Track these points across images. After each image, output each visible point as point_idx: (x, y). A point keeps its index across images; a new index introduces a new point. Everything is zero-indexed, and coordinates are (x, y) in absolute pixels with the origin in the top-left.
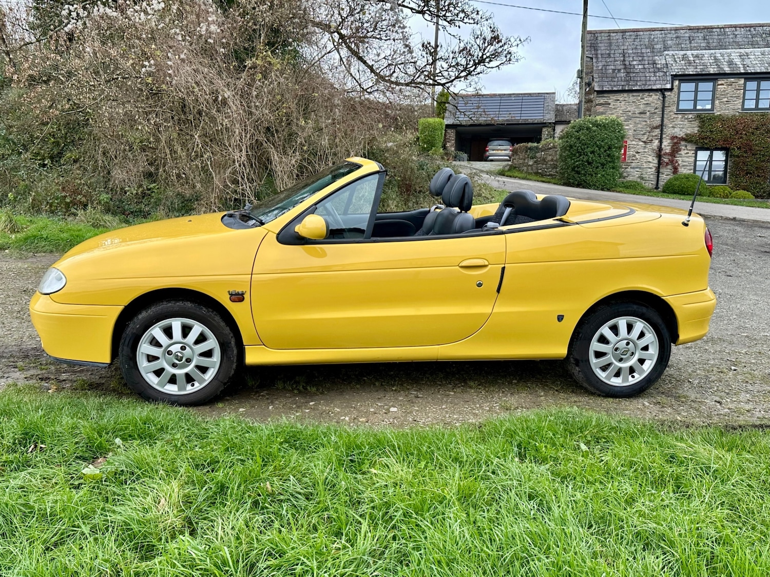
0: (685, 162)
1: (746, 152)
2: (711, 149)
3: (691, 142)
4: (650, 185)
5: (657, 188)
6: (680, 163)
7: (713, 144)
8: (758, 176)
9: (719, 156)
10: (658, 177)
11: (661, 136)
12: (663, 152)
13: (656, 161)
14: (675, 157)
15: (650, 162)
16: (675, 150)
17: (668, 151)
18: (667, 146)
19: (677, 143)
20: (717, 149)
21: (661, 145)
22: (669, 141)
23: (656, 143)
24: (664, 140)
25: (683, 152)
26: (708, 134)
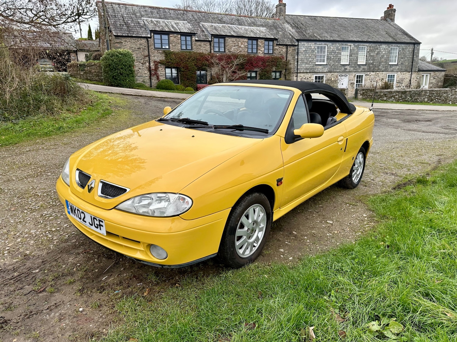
0: (161, 74)
1: (186, 69)
2: (171, 68)
3: (163, 64)
4: (148, 85)
5: (151, 86)
6: (159, 74)
7: (172, 65)
8: (192, 80)
9: (174, 71)
10: (151, 81)
11: (149, 61)
12: (151, 69)
13: (149, 73)
14: (157, 71)
15: (146, 74)
16: (156, 69)
17: (153, 68)
18: (153, 67)
19: (157, 64)
20: (174, 68)
21: (150, 65)
22: (153, 63)
23: (147, 64)
24: (151, 63)
25: (160, 69)
26: (170, 60)
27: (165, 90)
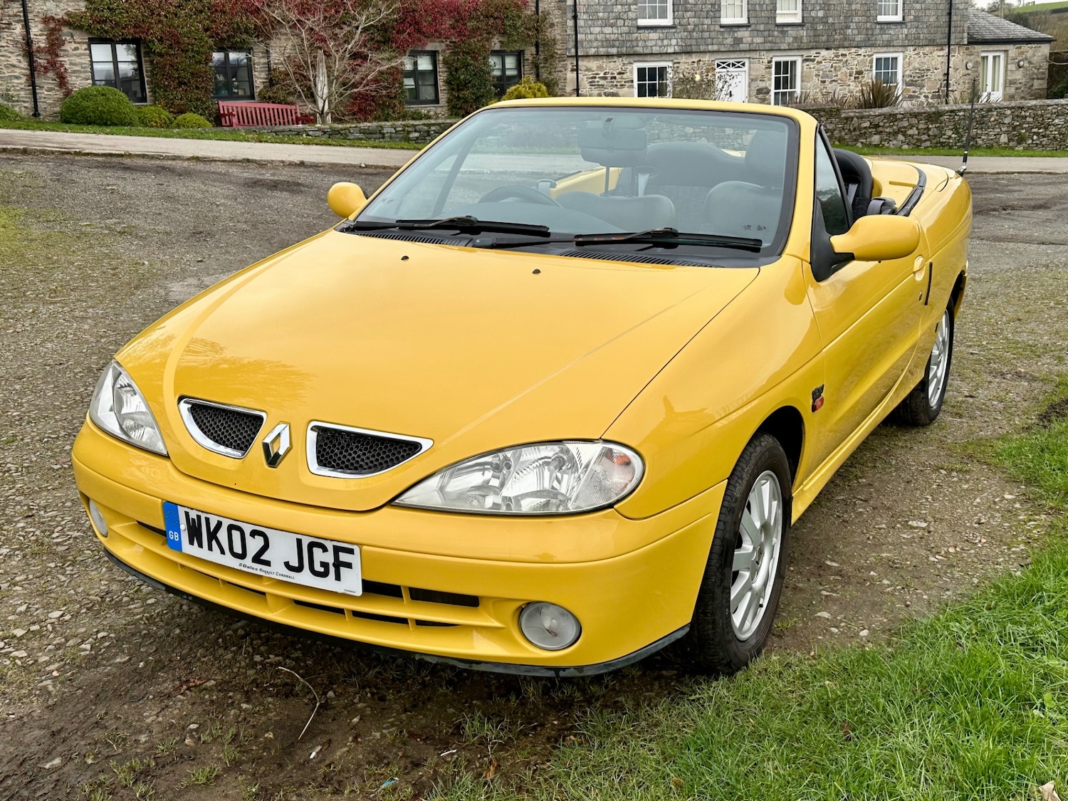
0: (75, 65)
1: (171, 46)
2: (112, 42)
3: (80, 28)
4: (23, 107)
5: (36, 114)
6: (67, 66)
7: (118, 32)
8: (197, 88)
9: (125, 55)
10: (35, 94)
11: (25, 16)
12: (35, 47)
13: (24, 64)
14: (57, 56)
15: (14, 66)
16: (55, 46)
17: (43, 45)
18: (40, 40)
19: (55, 27)
20: (124, 41)
21: (28, 32)
22: (41, 26)
23: (18, 29)
24: (31, 25)
25: (69, 47)
26: (107, 13)
27: (96, 128)
